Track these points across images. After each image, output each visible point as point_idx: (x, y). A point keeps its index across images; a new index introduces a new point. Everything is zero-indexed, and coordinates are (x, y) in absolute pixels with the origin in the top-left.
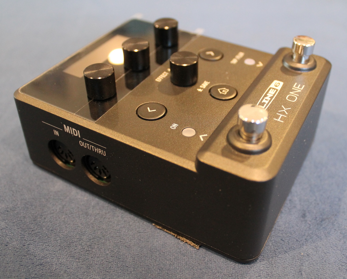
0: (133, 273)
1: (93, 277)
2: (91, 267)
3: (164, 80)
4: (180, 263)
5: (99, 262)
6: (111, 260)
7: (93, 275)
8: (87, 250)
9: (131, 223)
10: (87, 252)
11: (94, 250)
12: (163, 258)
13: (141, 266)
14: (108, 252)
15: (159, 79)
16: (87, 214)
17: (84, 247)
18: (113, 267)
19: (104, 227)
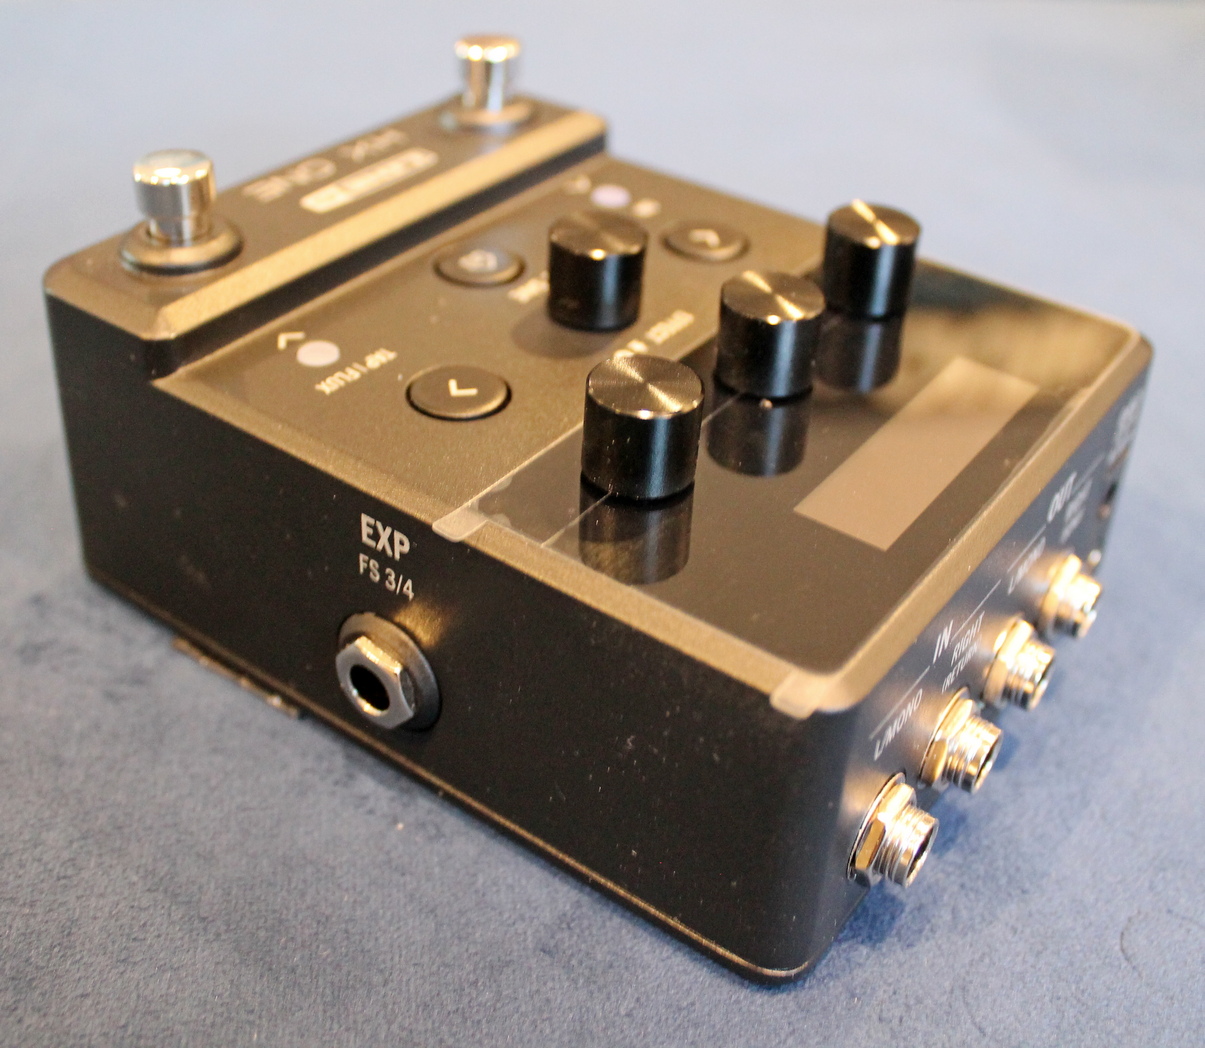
0: (223, 937)
1: (85, 960)
2: (74, 930)
3: (664, 315)
4: (390, 896)
5: (107, 910)
6: (144, 903)
7: (85, 953)
8: (62, 874)
9: (213, 782)
10: (63, 882)
11: (85, 874)
12: (330, 885)
13: (252, 913)
14: (135, 878)
15: (680, 321)
16: (59, 761)
17: (50, 866)
18: (152, 925)
19: (120, 797)
